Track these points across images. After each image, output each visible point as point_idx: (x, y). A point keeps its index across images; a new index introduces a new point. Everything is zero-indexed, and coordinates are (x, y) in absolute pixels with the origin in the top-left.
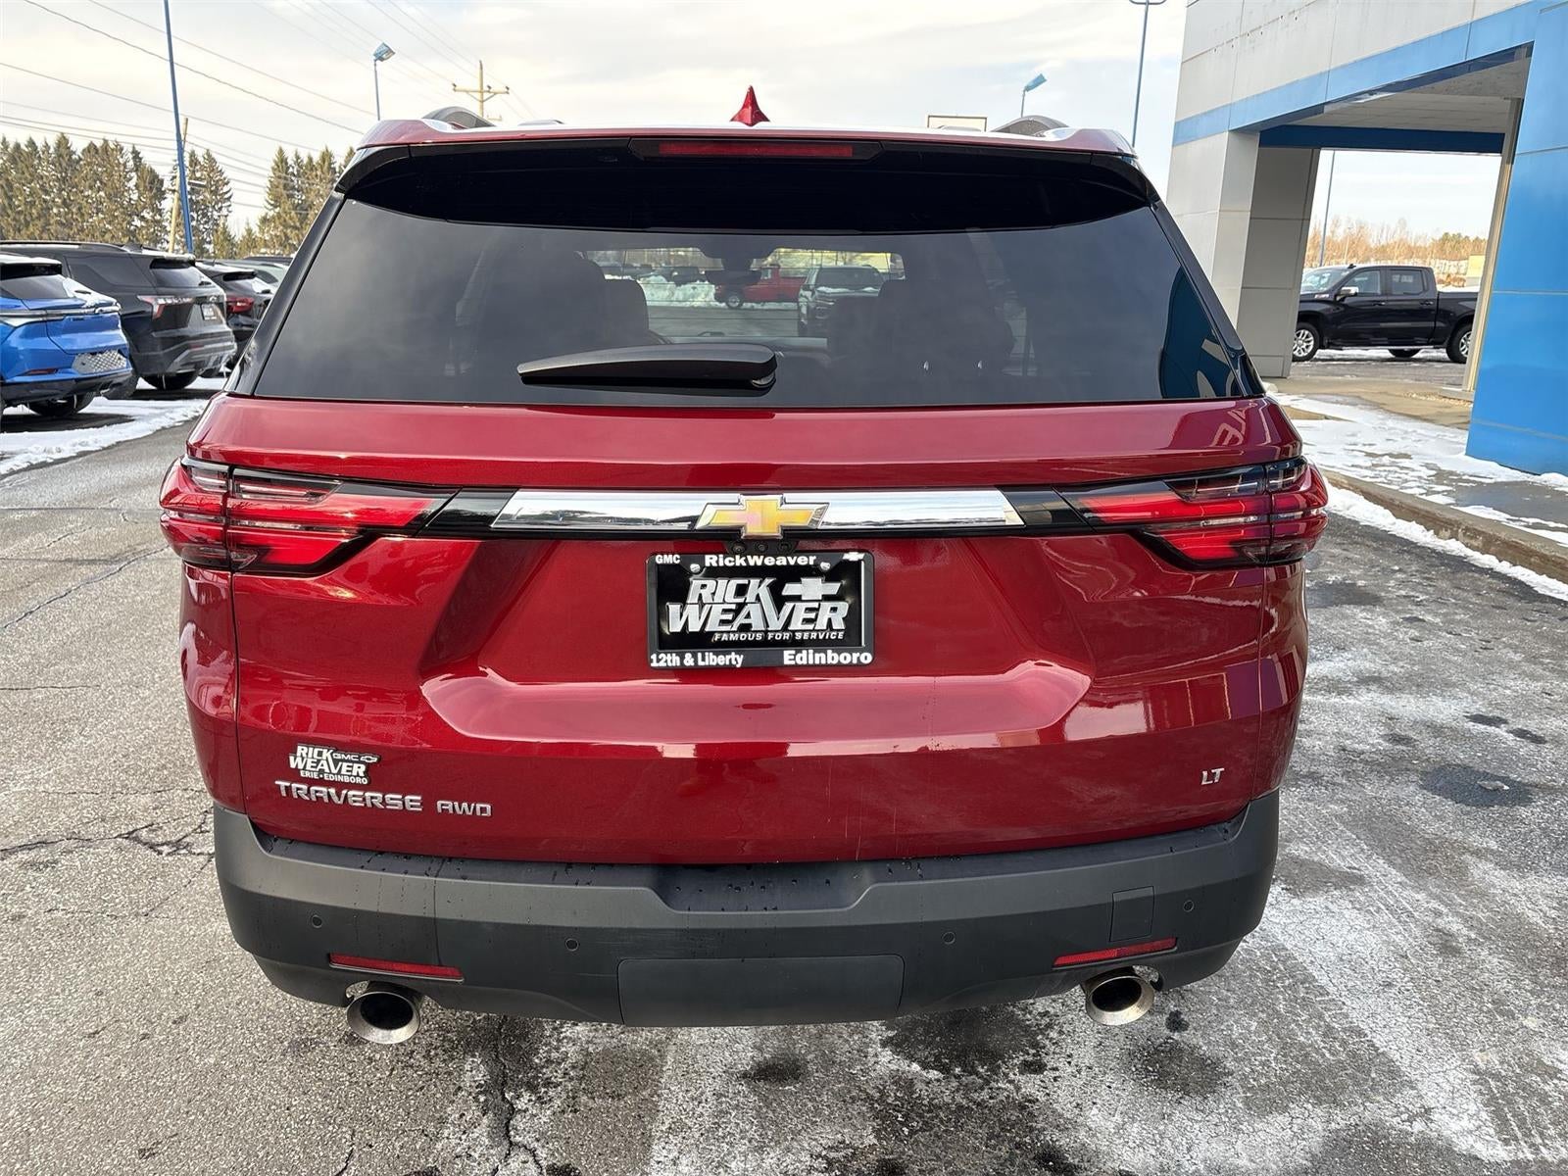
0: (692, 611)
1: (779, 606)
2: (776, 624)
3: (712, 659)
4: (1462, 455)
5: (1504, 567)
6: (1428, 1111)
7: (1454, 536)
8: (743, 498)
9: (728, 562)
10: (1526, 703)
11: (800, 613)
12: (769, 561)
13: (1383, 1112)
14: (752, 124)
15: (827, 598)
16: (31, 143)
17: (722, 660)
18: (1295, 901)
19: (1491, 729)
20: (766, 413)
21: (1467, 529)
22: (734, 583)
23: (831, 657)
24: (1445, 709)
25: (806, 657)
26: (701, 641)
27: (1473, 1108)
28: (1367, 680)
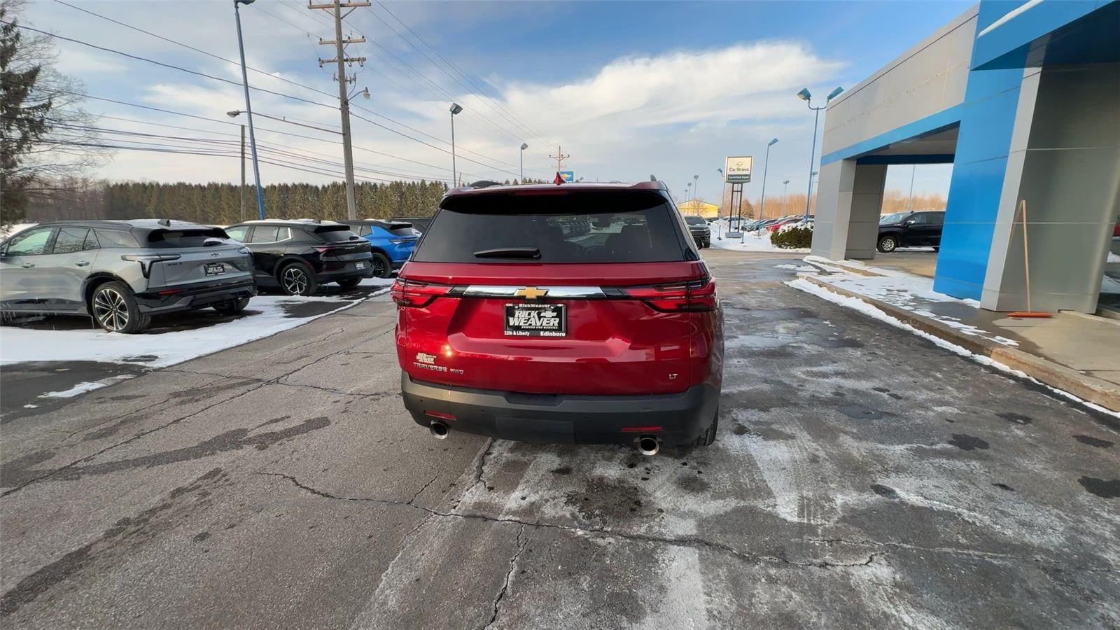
0: (516, 319)
1: (540, 319)
2: (539, 324)
3: (521, 333)
4: (931, 291)
5: (927, 335)
6: (776, 505)
7: (908, 323)
8: (526, 288)
9: (526, 306)
10: (903, 385)
11: (545, 321)
12: (537, 306)
13: (760, 505)
14: (559, 185)
15: (553, 317)
16: (414, 183)
17: (524, 334)
18: (764, 442)
19: (881, 393)
20: (540, 265)
21: (913, 320)
22: (528, 312)
23: (554, 334)
24: (864, 385)
25: (547, 334)
26: (518, 328)
27: (793, 506)
28: (837, 374)
